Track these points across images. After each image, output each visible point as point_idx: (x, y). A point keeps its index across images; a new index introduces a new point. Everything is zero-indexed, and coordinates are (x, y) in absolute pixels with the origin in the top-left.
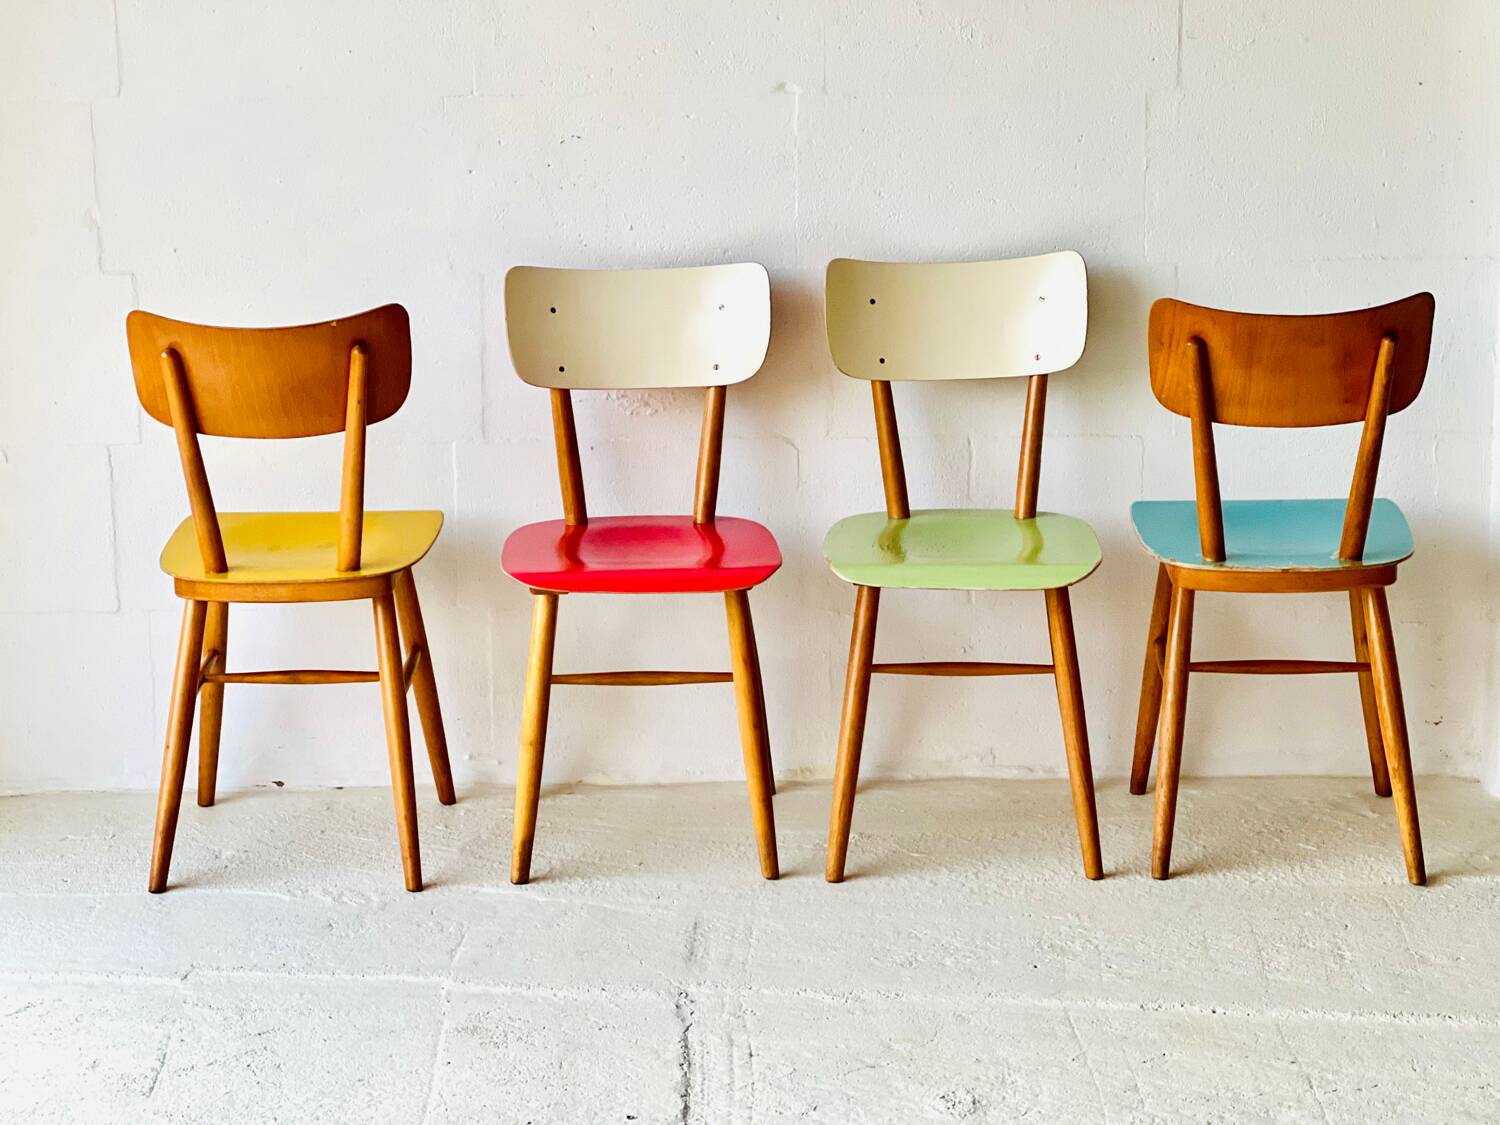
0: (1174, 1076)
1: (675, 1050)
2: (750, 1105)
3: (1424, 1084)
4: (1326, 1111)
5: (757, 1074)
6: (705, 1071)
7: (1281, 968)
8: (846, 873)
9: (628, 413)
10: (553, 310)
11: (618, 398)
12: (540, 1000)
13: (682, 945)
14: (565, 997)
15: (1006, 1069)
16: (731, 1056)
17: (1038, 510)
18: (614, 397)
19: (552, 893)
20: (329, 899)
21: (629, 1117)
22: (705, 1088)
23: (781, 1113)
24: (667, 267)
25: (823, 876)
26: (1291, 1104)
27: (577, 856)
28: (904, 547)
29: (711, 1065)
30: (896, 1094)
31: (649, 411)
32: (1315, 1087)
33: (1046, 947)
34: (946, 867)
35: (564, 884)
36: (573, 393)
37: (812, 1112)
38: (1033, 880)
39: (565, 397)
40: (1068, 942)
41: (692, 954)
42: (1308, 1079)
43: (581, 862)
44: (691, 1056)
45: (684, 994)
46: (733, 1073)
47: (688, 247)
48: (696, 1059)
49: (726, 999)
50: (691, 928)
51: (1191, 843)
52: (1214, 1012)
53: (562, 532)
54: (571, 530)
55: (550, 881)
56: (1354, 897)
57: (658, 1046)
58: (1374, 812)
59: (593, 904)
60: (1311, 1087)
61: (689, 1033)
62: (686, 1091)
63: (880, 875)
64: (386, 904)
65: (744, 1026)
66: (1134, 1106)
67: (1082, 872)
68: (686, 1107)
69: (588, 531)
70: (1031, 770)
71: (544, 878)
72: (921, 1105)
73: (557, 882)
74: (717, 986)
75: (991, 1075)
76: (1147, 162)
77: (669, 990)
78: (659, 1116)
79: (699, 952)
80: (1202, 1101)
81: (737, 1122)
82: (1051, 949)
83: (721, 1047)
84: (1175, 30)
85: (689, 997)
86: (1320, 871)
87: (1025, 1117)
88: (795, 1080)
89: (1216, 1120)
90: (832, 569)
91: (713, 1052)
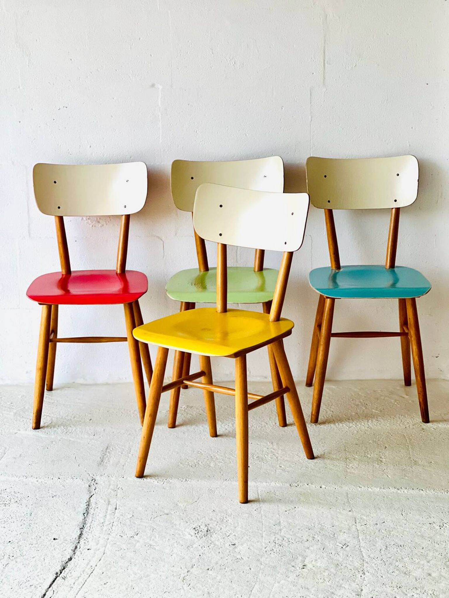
0: (297, 517)
1: (84, 506)
2: (109, 533)
3: (405, 522)
4: (360, 534)
5: (116, 518)
6: (94, 516)
7: (354, 467)
8: (177, 423)
9: (91, 226)
10: (55, 182)
11: (86, 220)
12: (30, 484)
13: (99, 457)
14: (41, 482)
15: (225, 515)
16: (107, 509)
17: (264, 267)
18: (85, 219)
19: (49, 433)
21: (54, 539)
22: (92, 524)
23: (122, 537)
24: (106, 164)
25: (167, 425)
26: (345, 531)
27: (64, 416)
28: (207, 284)
29: (98, 514)
30: (175, 527)
31: (100, 225)
33: (255, 458)
34: (221, 421)
35: (55, 429)
36: (64, 217)
37: (135, 536)
38: (256, 427)
39: (61, 219)
40: (266, 455)
41: (102, 461)
42: (355, 518)
43: (65, 419)
44: (90, 509)
45: (94, 480)
46: (106, 518)
47: (114, 155)
48: (91, 511)
49: (112, 482)
50: (105, 449)
51: (327, 410)
52: (321, 487)
53: (60, 277)
54: (64, 276)
55: (49, 428)
56: (392, 434)
57: (76, 505)
58: (407, 395)
59: (65, 438)
60: (356, 523)
61: (91, 499)
62: (83, 526)
63: (192, 425)
65: (117, 495)
66: (277, 532)
67: (278, 423)
68: (81, 534)
69: (71, 277)
70: (266, 378)
71: (47, 427)
72: (184, 532)
73: (52, 428)
74: (109, 477)
75: (218, 518)
76: (311, 118)
77: (88, 478)
78: (68, 538)
79: (106, 460)
80: (307, 530)
81: (102, 541)
82: (257, 459)
83: (104, 505)
84: (322, 61)
85: (95, 482)
86: (379, 422)
87: (228, 538)
88: (132, 521)
89: (311, 539)
90: (168, 294)
91: (99, 508)
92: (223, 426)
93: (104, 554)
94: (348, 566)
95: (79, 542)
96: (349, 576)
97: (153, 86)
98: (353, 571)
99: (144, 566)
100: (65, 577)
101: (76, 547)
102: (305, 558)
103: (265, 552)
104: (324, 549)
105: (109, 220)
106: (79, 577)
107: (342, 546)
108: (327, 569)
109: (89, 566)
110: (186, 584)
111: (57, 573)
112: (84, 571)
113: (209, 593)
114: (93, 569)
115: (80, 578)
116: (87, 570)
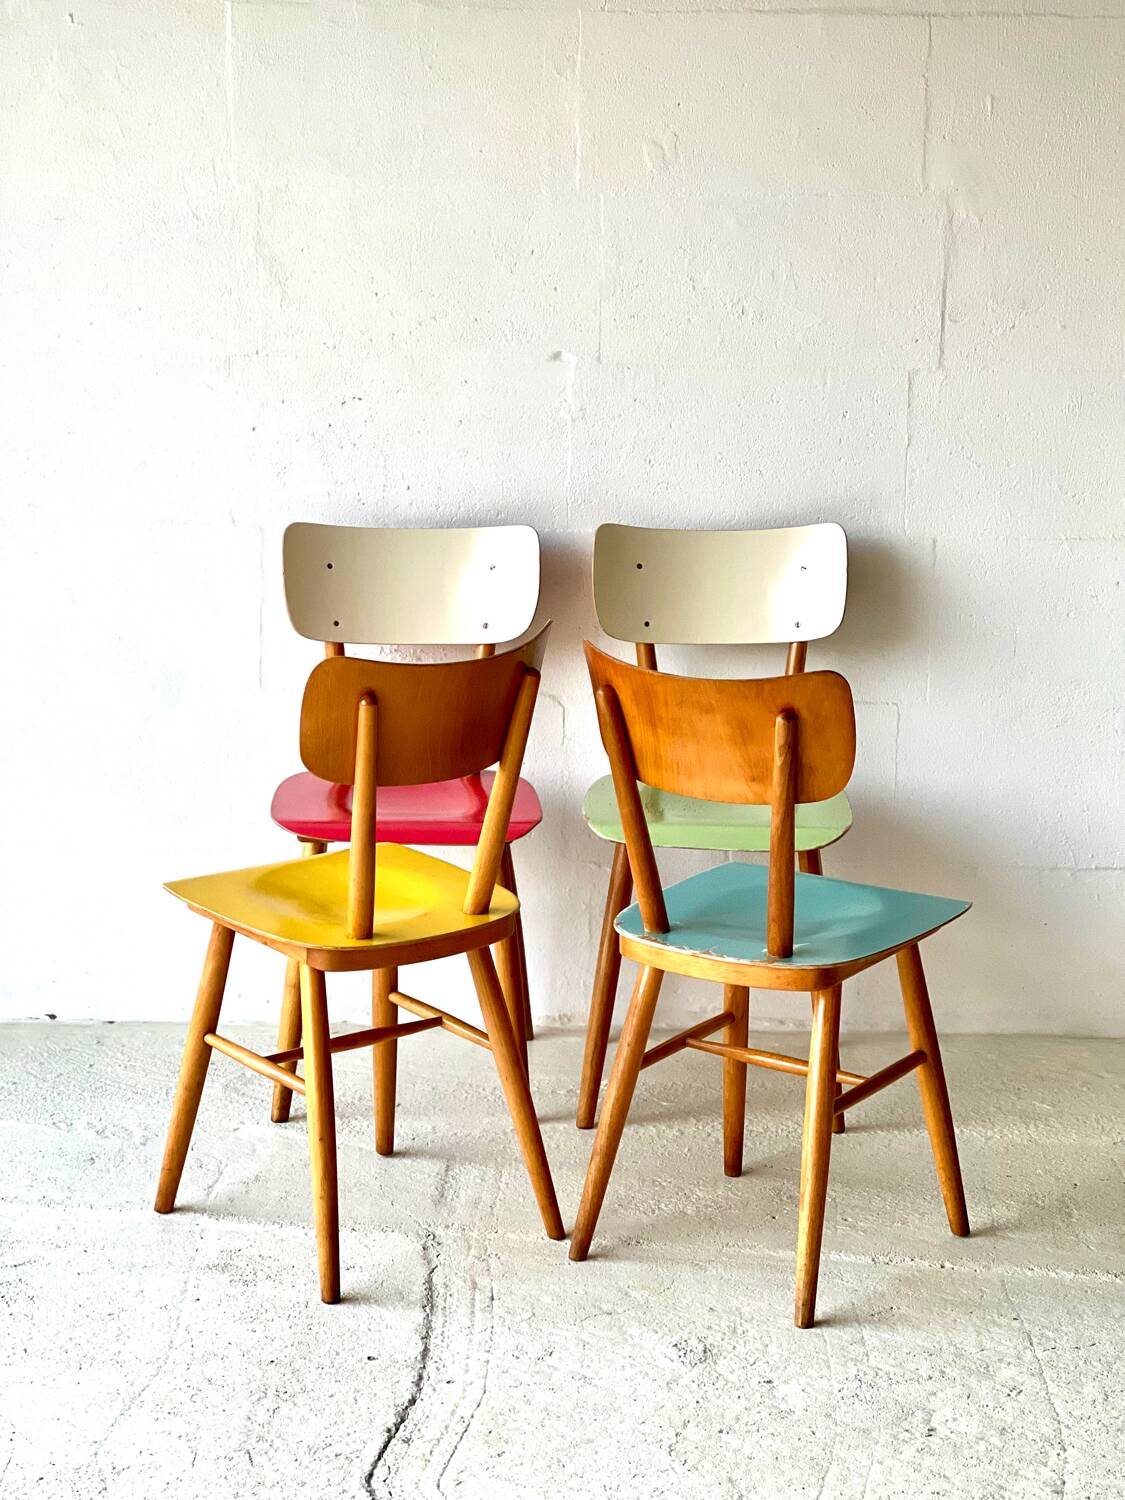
0: (900, 1329)
1: (419, 1292)
2: (488, 1349)
4: (1044, 1368)
5: (497, 1318)
6: (447, 1313)
7: (1010, 1225)
8: (597, 1119)
10: (330, 566)
11: (391, 652)
12: (291, 1239)
13: (433, 1188)
15: (738, 1319)
16: (473, 1299)
18: (388, 651)
20: (92, 1133)
21: (369, 1358)
22: (445, 1331)
23: (517, 1358)
24: (442, 527)
25: (575, 1122)
26: (1010, 1360)
28: (663, 805)
29: (454, 1308)
30: (630, 1340)
32: (1034, 1344)
33: (785, 1198)
34: (694, 1116)
36: (346, 646)
37: (547, 1358)
38: (777, 1132)
39: (339, 650)
41: (442, 1196)
42: (1029, 1335)
44: (435, 1298)
45: (432, 1237)
46: (474, 1316)
47: (462, 509)
48: (439, 1302)
49: (473, 1242)
50: (443, 1171)
52: (942, 1267)
56: (1085, 1156)
57: (403, 1287)
58: (1109, 1072)
59: (351, 1144)
60: (1031, 1344)
61: (435, 1277)
62: (427, 1333)
64: (147, 1139)
65: (488, 1270)
66: (859, 1358)
68: (426, 1352)
70: (782, 1023)
72: (653, 1353)
74: (464, 1229)
75: (724, 1324)
76: (909, 440)
77: (417, 1231)
78: (400, 1358)
79: (449, 1195)
80: (926, 1355)
81: (475, 1366)
82: (789, 1201)
83: (464, 1290)
84: (939, 314)
85: (436, 1240)
86: (1054, 1130)
87: (754, 1366)
88: (534, 1325)
89: (937, 1374)
90: (591, 826)
91: (456, 1296)
92: (700, 1127)
93: (484, 1393)
94: (1028, 1433)
95: (424, 1367)
96: (1032, 1454)
97: (557, 356)
98: (1040, 1444)
99: (578, 1420)
100: (409, 1440)
101: (421, 1378)
102: (930, 1414)
103: (840, 1399)
104: (968, 1397)
106: (438, 1440)
107: (1008, 1392)
108: (982, 1439)
109: (456, 1418)
110: (677, 1460)
111: (389, 1431)
112: (447, 1427)
113: (730, 1480)
114: (467, 1423)
115: (441, 1441)
116: (453, 1425)
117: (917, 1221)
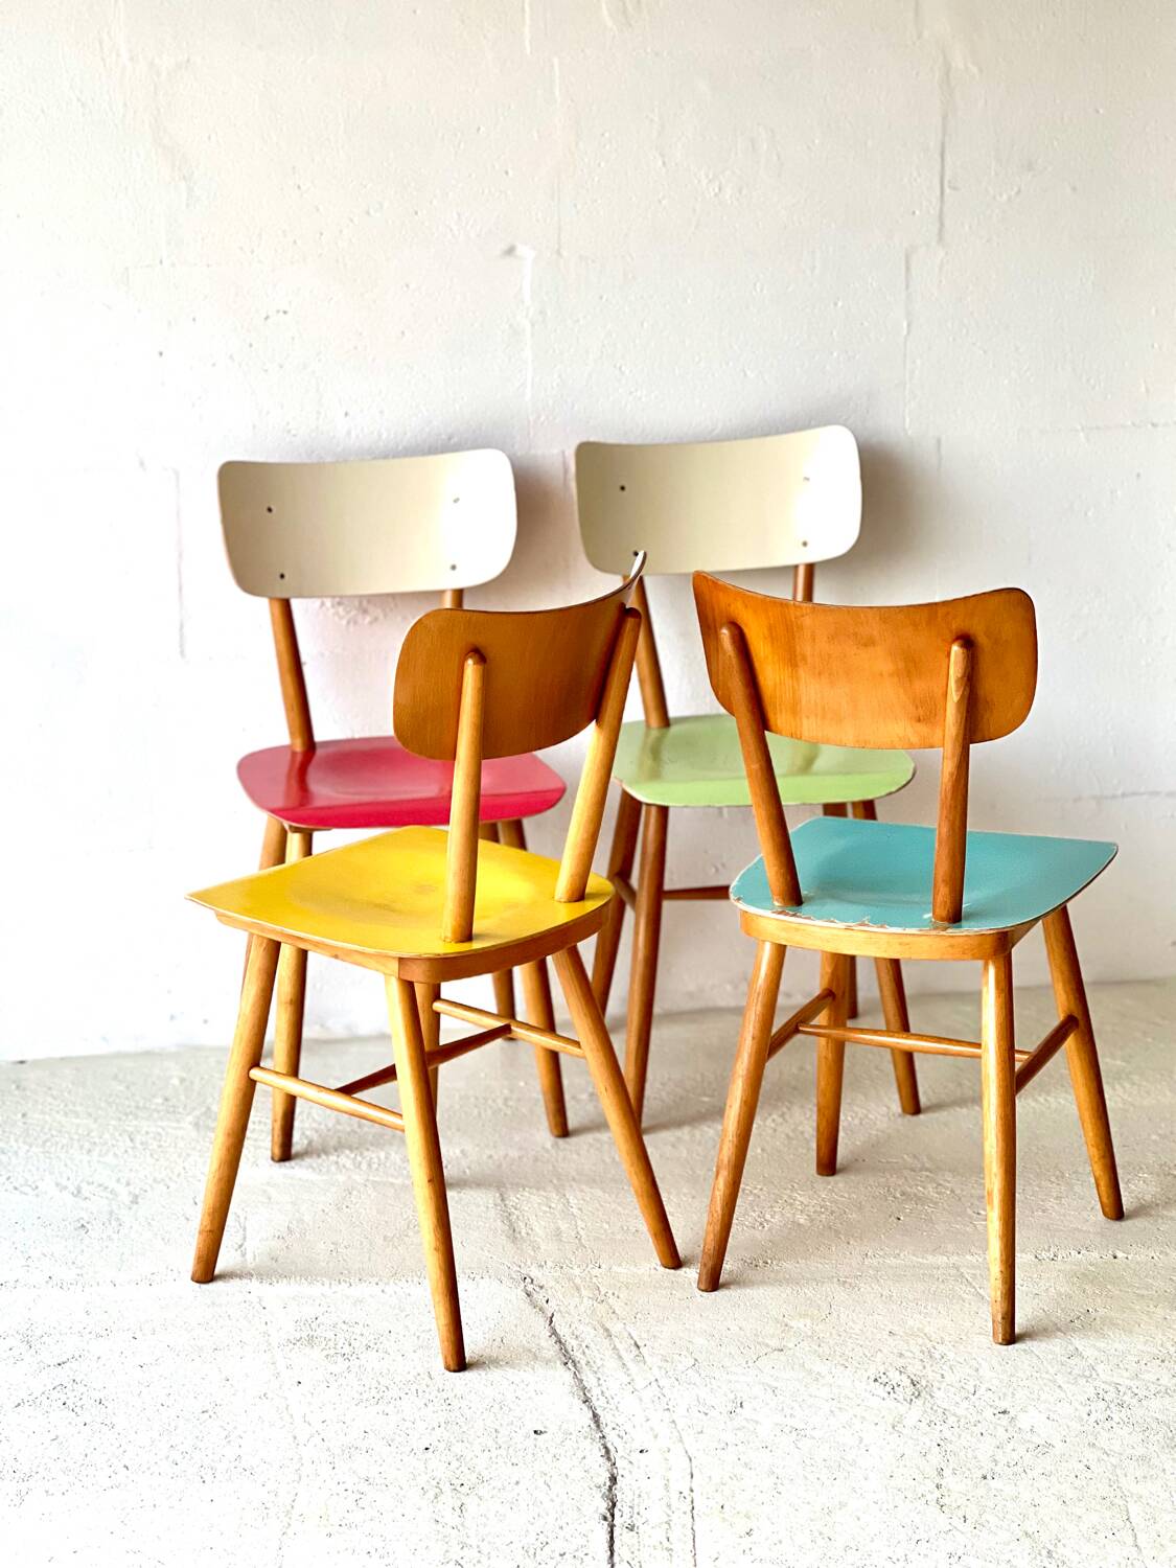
1: (550, 1347)
2: (666, 1407)
5: (655, 1368)
6: (595, 1369)
9: (344, 622)
10: (270, 510)
11: (333, 606)
13: (499, 1221)
15: (927, 1341)
16: (615, 1348)
18: (329, 604)
19: (324, 1170)
21: (535, 1432)
22: (604, 1389)
23: (706, 1414)
27: (330, 1125)
29: (599, 1362)
30: (822, 1380)
31: (368, 619)
35: (333, 1158)
36: (292, 601)
37: (739, 1410)
39: (286, 607)
40: (920, 1188)
41: (515, 1231)
44: (570, 1350)
45: (529, 1280)
46: (628, 1369)
48: (577, 1355)
49: (578, 1281)
50: (499, 1201)
52: (1115, 1257)
53: (290, 758)
54: (298, 757)
55: (315, 1156)
57: (530, 1343)
59: (375, 1179)
61: (558, 1327)
62: (586, 1395)
64: (136, 1197)
65: (614, 1312)
66: (1088, 1374)
68: (595, 1416)
69: (316, 757)
72: (856, 1391)
74: (561, 1267)
75: (915, 1350)
76: (909, 325)
77: (510, 1275)
78: (571, 1428)
79: (522, 1228)
80: (1158, 1362)
81: (661, 1429)
82: (905, 1198)
83: (599, 1339)
84: (937, 180)
85: (535, 1283)
87: (977, 1395)
88: (703, 1373)
91: (592, 1345)
93: (690, 1460)
95: (604, 1436)
97: (510, 251)
99: (815, 1482)
100: (633, 1527)
101: (607, 1449)
103: (1094, 1424)
105: (392, 605)
106: (667, 1524)
109: (674, 1494)
110: (955, 1518)
111: (606, 1518)
112: (669, 1506)
113: (1027, 1534)
114: (689, 1499)
115: (672, 1524)
116: (675, 1503)
117: (1056, 1207)
